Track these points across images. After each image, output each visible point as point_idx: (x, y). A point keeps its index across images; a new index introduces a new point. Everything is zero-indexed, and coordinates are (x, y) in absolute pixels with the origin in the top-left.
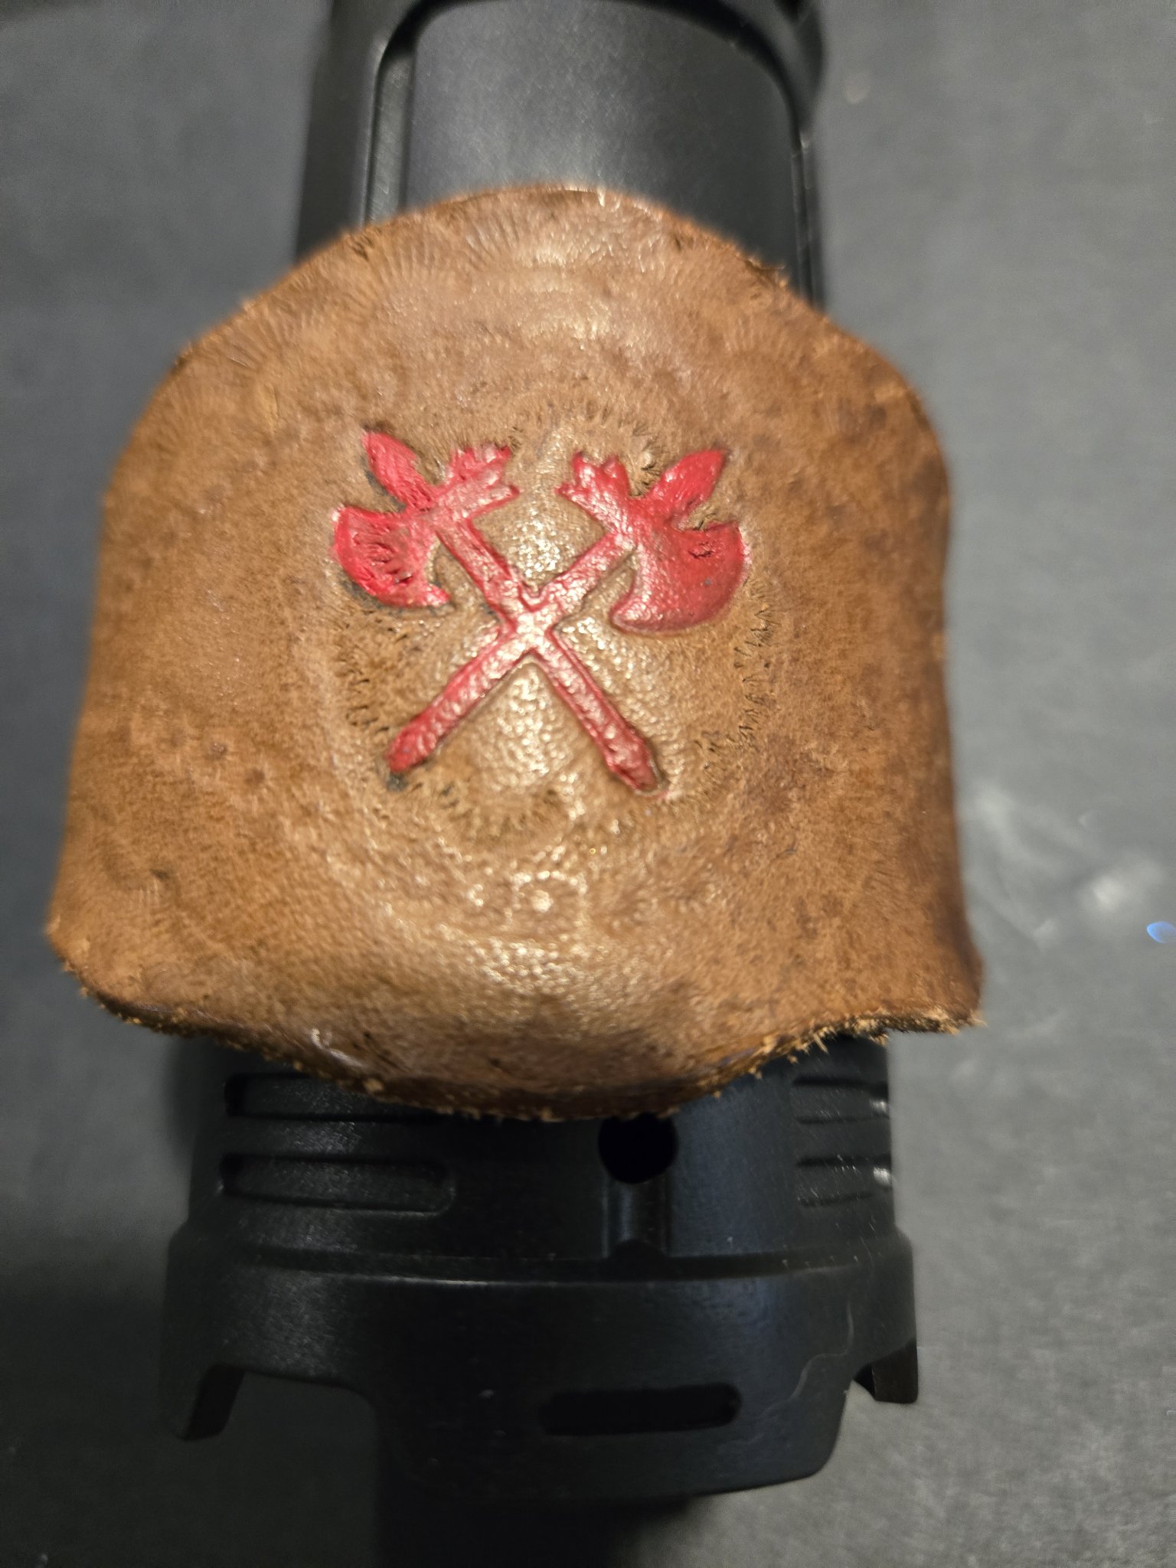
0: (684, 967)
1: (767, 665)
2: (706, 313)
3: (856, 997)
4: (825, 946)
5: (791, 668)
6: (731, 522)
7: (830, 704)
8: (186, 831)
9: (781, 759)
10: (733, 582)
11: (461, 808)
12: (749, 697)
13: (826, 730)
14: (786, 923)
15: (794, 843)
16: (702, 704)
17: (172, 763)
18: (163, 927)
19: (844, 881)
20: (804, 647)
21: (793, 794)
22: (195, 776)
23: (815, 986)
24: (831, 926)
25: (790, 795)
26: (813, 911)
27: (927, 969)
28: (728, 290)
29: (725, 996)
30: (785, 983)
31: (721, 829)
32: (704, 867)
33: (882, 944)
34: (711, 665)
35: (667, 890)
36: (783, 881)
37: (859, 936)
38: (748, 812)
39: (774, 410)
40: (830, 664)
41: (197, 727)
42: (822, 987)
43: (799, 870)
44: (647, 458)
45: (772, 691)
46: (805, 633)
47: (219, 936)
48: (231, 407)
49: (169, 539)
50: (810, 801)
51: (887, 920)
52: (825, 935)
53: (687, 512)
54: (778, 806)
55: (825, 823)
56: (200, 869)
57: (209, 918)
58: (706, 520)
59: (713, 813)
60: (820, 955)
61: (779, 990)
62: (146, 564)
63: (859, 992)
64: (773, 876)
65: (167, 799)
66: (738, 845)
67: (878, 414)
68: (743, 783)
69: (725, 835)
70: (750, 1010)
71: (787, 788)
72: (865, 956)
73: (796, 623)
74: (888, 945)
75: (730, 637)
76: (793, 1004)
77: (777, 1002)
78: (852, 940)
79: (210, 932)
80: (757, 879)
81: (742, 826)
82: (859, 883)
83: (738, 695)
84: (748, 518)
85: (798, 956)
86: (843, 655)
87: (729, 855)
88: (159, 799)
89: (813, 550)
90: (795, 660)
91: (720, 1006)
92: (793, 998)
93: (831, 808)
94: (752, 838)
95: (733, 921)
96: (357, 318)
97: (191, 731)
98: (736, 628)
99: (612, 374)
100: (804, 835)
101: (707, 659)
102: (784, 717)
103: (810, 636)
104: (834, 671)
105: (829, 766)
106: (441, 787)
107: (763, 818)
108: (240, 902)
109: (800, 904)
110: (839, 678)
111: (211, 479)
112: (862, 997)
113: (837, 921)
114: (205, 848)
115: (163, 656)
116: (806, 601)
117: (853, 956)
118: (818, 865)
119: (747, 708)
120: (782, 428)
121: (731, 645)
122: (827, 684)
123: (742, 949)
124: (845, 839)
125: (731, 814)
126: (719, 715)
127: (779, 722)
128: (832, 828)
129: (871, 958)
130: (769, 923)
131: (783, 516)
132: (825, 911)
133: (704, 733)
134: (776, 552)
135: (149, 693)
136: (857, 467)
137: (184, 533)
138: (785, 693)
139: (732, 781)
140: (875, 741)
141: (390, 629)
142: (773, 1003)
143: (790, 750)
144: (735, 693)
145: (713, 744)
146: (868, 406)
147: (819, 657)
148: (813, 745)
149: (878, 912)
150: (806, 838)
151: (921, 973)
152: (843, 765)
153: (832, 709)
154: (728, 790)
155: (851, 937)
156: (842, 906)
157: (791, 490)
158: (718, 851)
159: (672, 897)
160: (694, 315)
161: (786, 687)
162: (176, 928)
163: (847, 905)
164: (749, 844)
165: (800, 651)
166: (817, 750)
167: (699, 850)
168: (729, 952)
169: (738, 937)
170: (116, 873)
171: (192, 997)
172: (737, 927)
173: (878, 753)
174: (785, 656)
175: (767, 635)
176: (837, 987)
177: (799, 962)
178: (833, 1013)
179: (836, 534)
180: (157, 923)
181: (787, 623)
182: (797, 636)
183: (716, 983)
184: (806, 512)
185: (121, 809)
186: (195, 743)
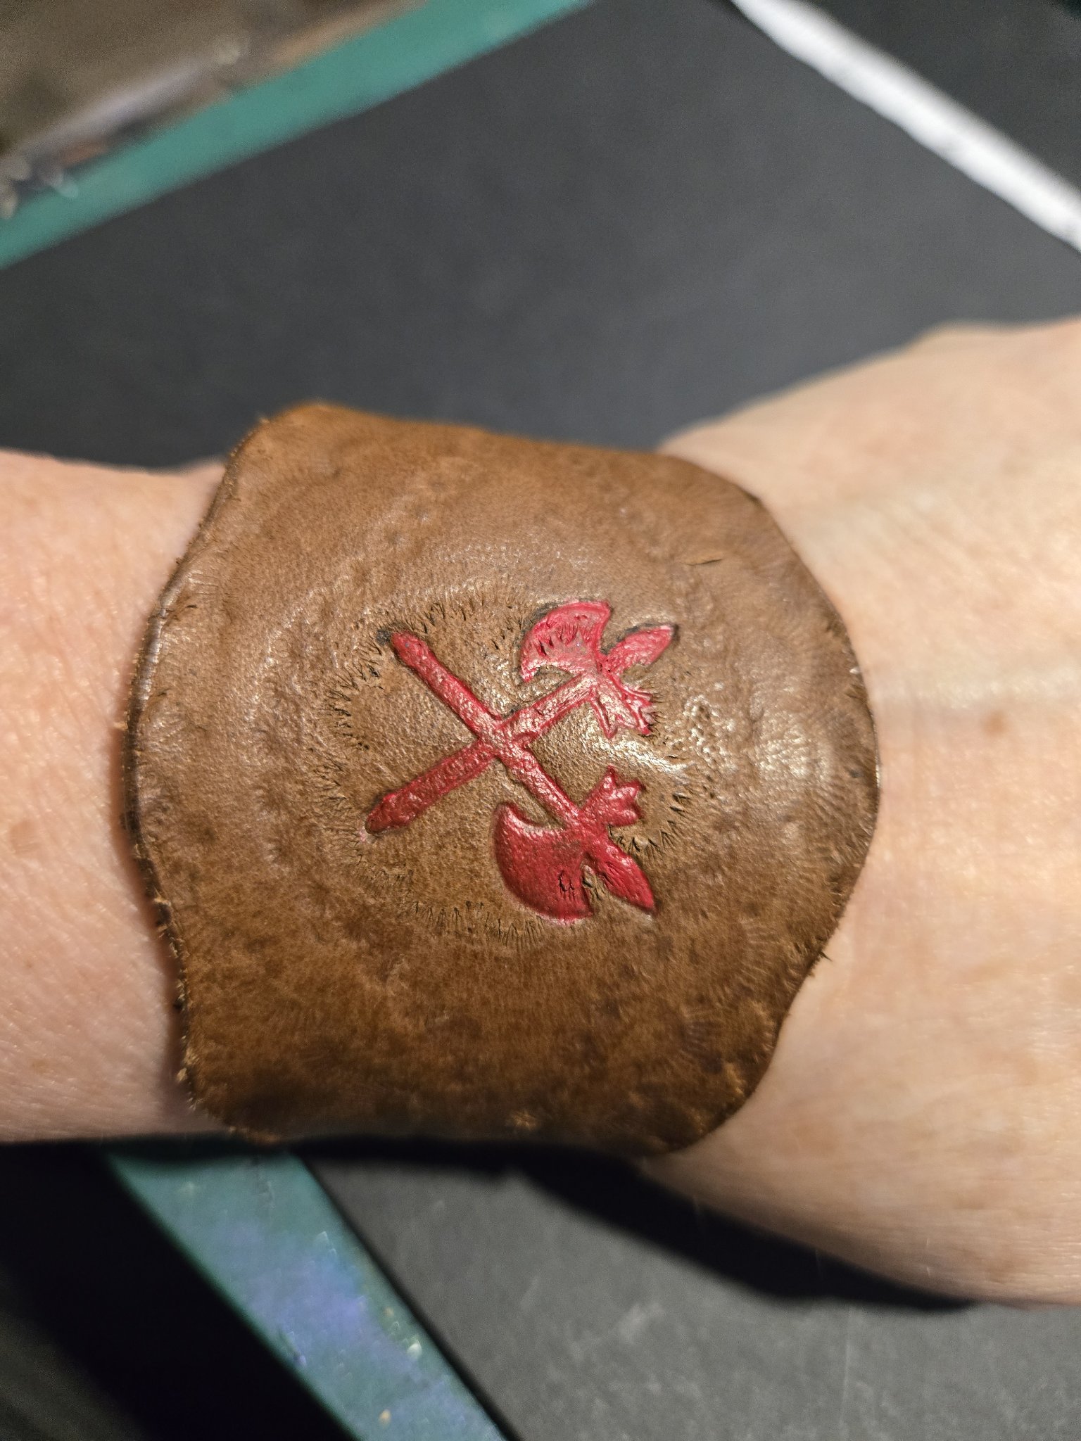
0: (224, 839)
1: (470, 930)
2: (776, 903)
3: (201, 981)
4: (242, 960)
5: (468, 951)
6: (592, 910)
7: (441, 985)
8: (365, 491)
9: (392, 935)
10: (539, 906)
11: (358, 680)
12: (443, 913)
13: (419, 979)
14: (261, 927)
15: (324, 940)
16: (434, 872)
17: (420, 483)
18: (297, 474)
19: (295, 981)
20: (487, 964)
21: (364, 943)
22: (405, 498)
23: (209, 945)
24: (258, 965)
25: (363, 941)
26: (269, 951)
27: (231, 1056)
28: (799, 923)
29: (202, 869)
30: (210, 921)
31: (334, 881)
32: (303, 863)
33: (247, 1012)
34: (466, 882)
35: (288, 832)
36: (293, 927)
37: (250, 991)
38: (349, 904)
39: (694, 957)
40: (476, 988)
41: (446, 500)
42: (208, 951)
43: (303, 942)
44: (642, 842)
45: (449, 932)
46: (500, 967)
47: (281, 511)
48: (708, 533)
49: (606, 488)
50: (358, 956)
51: (267, 1020)
52: (250, 959)
53: (597, 872)
54: (353, 928)
55: (341, 969)
56: (334, 499)
57: (295, 504)
58: (592, 890)
59: (348, 875)
60: (234, 953)
61: (206, 914)
62: (591, 473)
63: (205, 984)
64: (297, 919)
65: (392, 479)
66: (321, 893)
67: (713, 1064)
68: (372, 901)
69: (328, 883)
70: (192, 889)
71: (368, 940)
72: (235, 994)
73: (507, 960)
74: (247, 1018)
75: (492, 900)
76: (195, 925)
77: (197, 912)
78: (248, 984)
79: (286, 504)
80: (294, 906)
81: (338, 899)
82: (295, 996)
83: (443, 904)
84: (596, 925)
85: (233, 934)
86: (485, 1002)
87: (313, 885)
88: (394, 473)
89: (574, 983)
90: (475, 955)
91: (195, 865)
92: (199, 926)
93: (354, 976)
94: (328, 906)
95: (261, 883)
96: (773, 624)
97: (443, 496)
98: (500, 906)
99: (715, 819)
100: (331, 949)
101: (471, 878)
102: (427, 941)
103: (497, 971)
104: (470, 991)
105: (390, 978)
106: (378, 668)
107: (344, 916)
108: (304, 525)
109: (274, 940)
110: (465, 996)
111: (649, 517)
112: (202, 987)
113: (262, 971)
114: (348, 503)
115: (509, 480)
116: (528, 971)
117: (235, 984)
118: (307, 960)
119: (434, 910)
120: (679, 962)
121: (485, 901)
122: (458, 982)
123: (237, 888)
124: (329, 986)
125: (347, 890)
126: (426, 886)
127: (423, 937)
128: (338, 975)
129: (234, 1000)
130: (260, 912)
131: (601, 957)
132: (270, 962)
133: (411, 872)
134: (569, 948)
135: (481, 470)
136: (658, 1036)
137: (607, 498)
138: (447, 944)
139: (373, 893)
140: (416, 1026)
141: (504, 637)
142: (195, 909)
143: (401, 944)
144: (445, 900)
145: (403, 878)
146: (719, 1055)
147: (480, 977)
148: (407, 966)
149: (273, 1013)
150: (329, 951)
151: (227, 1050)
152: (391, 993)
153: (437, 986)
154: (366, 890)
155: (250, 983)
156: (275, 977)
157: (626, 967)
158: (317, 877)
159: (282, 836)
160: (772, 892)
161: (452, 946)
162: (294, 482)
163: (276, 983)
164: (323, 903)
165: (483, 959)
166: (402, 968)
167: (318, 860)
168: (237, 877)
169: (248, 886)
170: (346, 444)
171: (240, 492)
172: (255, 886)
173: (405, 1028)
174: (477, 948)
175: (495, 934)
176: (209, 966)
177: (228, 934)
178: (187, 958)
179: (593, 1007)
180: (301, 470)
181: (506, 951)
182: (497, 959)
183: (212, 864)
184: (608, 980)
185: (393, 449)
186: (433, 499)
